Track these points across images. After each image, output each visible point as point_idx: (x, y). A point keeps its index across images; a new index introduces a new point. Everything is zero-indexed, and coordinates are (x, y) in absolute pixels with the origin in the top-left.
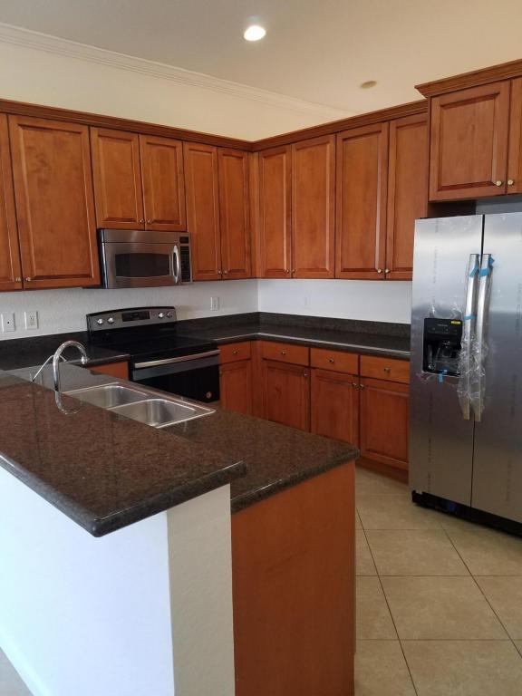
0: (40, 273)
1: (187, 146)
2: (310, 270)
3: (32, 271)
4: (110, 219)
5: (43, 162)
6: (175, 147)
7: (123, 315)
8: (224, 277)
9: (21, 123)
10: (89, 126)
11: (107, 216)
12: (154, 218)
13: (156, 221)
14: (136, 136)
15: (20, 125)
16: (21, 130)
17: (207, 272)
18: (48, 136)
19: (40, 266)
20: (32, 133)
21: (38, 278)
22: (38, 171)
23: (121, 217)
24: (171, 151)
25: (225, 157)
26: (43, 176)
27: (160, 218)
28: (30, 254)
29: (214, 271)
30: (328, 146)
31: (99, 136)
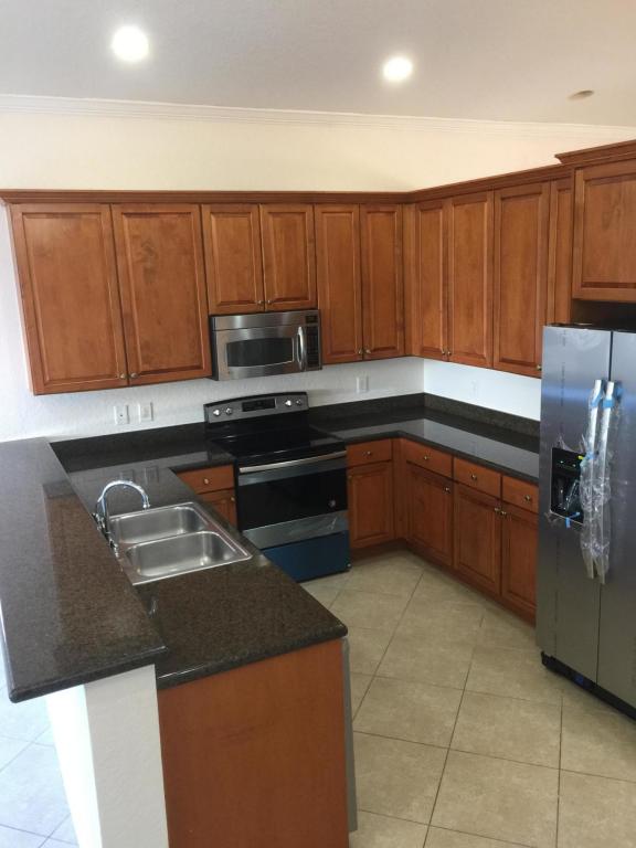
0: (147, 367)
1: (318, 209)
2: (468, 354)
3: (138, 366)
4: (223, 303)
5: (149, 250)
6: (304, 213)
7: (243, 405)
8: (366, 357)
9: (125, 211)
10: (200, 204)
11: (220, 300)
12: (277, 296)
13: (279, 300)
14: (255, 207)
15: (125, 214)
16: (126, 220)
17: (343, 352)
18: (154, 222)
19: (147, 360)
20: (137, 220)
21: (145, 373)
22: (144, 260)
23: (236, 299)
24: (298, 218)
25: (370, 216)
26: (149, 265)
27: (283, 296)
28: (135, 349)
29: (353, 351)
30: (486, 204)
31: (212, 213)
